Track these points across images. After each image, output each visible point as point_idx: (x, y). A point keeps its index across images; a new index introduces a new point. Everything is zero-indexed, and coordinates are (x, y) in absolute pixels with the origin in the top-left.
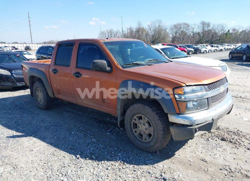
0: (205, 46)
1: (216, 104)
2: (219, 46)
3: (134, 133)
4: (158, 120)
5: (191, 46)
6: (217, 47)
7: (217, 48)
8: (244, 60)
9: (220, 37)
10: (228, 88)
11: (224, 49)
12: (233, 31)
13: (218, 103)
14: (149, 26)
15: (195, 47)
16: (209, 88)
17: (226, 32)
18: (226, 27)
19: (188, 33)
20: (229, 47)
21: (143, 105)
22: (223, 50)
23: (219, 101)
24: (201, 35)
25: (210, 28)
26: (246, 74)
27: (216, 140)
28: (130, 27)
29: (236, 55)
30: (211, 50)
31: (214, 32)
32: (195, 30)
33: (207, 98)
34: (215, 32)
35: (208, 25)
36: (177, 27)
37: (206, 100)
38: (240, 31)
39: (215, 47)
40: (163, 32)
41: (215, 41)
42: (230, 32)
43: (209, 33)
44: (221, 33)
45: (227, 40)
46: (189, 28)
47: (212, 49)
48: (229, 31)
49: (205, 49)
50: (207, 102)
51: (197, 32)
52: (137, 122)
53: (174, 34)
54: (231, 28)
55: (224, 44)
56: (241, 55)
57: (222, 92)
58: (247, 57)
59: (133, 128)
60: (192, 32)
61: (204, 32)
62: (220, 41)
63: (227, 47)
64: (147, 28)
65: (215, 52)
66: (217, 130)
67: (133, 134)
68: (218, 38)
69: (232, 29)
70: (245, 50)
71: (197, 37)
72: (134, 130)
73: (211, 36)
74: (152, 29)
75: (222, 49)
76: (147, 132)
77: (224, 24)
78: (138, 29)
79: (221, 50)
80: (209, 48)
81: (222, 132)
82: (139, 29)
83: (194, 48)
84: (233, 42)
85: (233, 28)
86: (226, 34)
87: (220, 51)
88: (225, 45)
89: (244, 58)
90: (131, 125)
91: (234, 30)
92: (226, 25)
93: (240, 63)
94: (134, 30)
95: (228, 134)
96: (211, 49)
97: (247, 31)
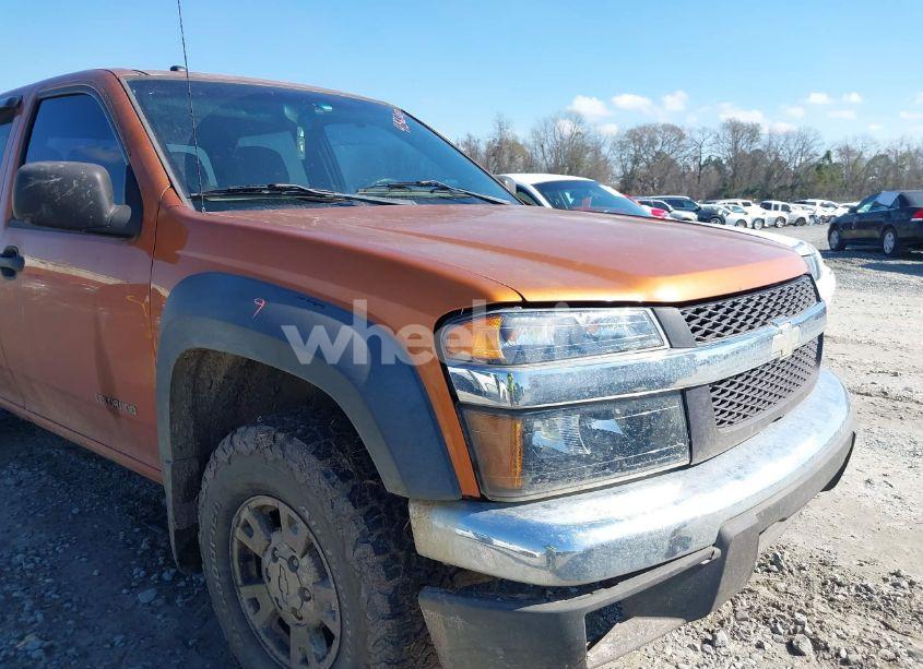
0: (741, 206)
1: (746, 435)
2: (791, 205)
3: (249, 611)
4: (363, 539)
5: (689, 202)
6: (785, 209)
7: (784, 214)
8: (888, 251)
9: (796, 176)
10: (821, 337)
11: (811, 217)
12: (841, 155)
13: (764, 424)
14: (535, 133)
15: (703, 206)
16: (694, 323)
17: (816, 159)
18: (818, 142)
19: (678, 161)
20: (829, 212)
21: (281, 436)
22: (808, 220)
23: (770, 411)
24: (729, 168)
25: (758, 146)
26: (898, 300)
27: (760, 646)
28: (465, 138)
29: (854, 233)
30: (763, 221)
31: (773, 158)
32: (704, 149)
33: (683, 392)
34: (777, 159)
35: (753, 132)
36: (640, 140)
37: (675, 406)
38: (868, 155)
39: (776, 208)
40: (588, 156)
41: (778, 192)
42: (835, 159)
43: (755, 164)
44: (798, 161)
45: (820, 186)
46: (683, 142)
47: (765, 217)
48: (828, 155)
49: (741, 216)
50: (678, 419)
51: (713, 159)
52: (256, 544)
53: (630, 165)
54: (837, 147)
55: (809, 201)
56: (877, 234)
57: (788, 353)
58: (898, 241)
59: (240, 582)
60: (695, 158)
61: (738, 159)
62: (797, 190)
63: (820, 212)
64: (530, 141)
65: (776, 226)
66: (769, 571)
67: (243, 618)
68: (789, 182)
69: (840, 150)
70: (892, 214)
71: (714, 177)
72: (246, 593)
73: (763, 173)
74: (546, 146)
75: (803, 219)
76: (311, 612)
77: (810, 129)
78: (496, 145)
79: (801, 222)
80: (755, 211)
81: (795, 589)
82: (500, 143)
83: (697, 211)
84: (843, 194)
85: (842, 145)
86: (819, 167)
87: (795, 225)
88: (814, 204)
89: (889, 242)
90: (228, 560)
91: (846, 152)
92: (817, 133)
93: (874, 262)
94: (483, 148)
95: (831, 600)
96: (762, 217)
97: (892, 158)
